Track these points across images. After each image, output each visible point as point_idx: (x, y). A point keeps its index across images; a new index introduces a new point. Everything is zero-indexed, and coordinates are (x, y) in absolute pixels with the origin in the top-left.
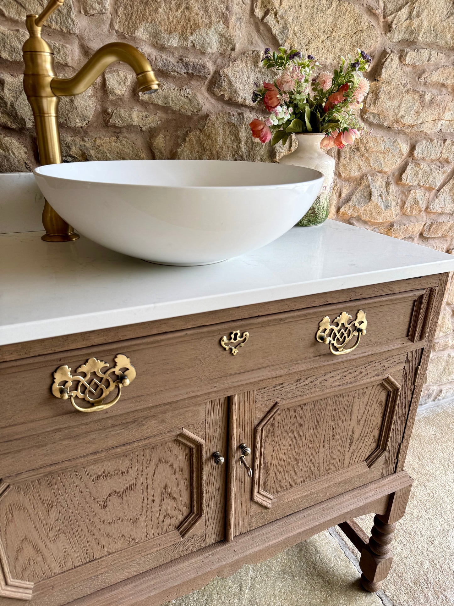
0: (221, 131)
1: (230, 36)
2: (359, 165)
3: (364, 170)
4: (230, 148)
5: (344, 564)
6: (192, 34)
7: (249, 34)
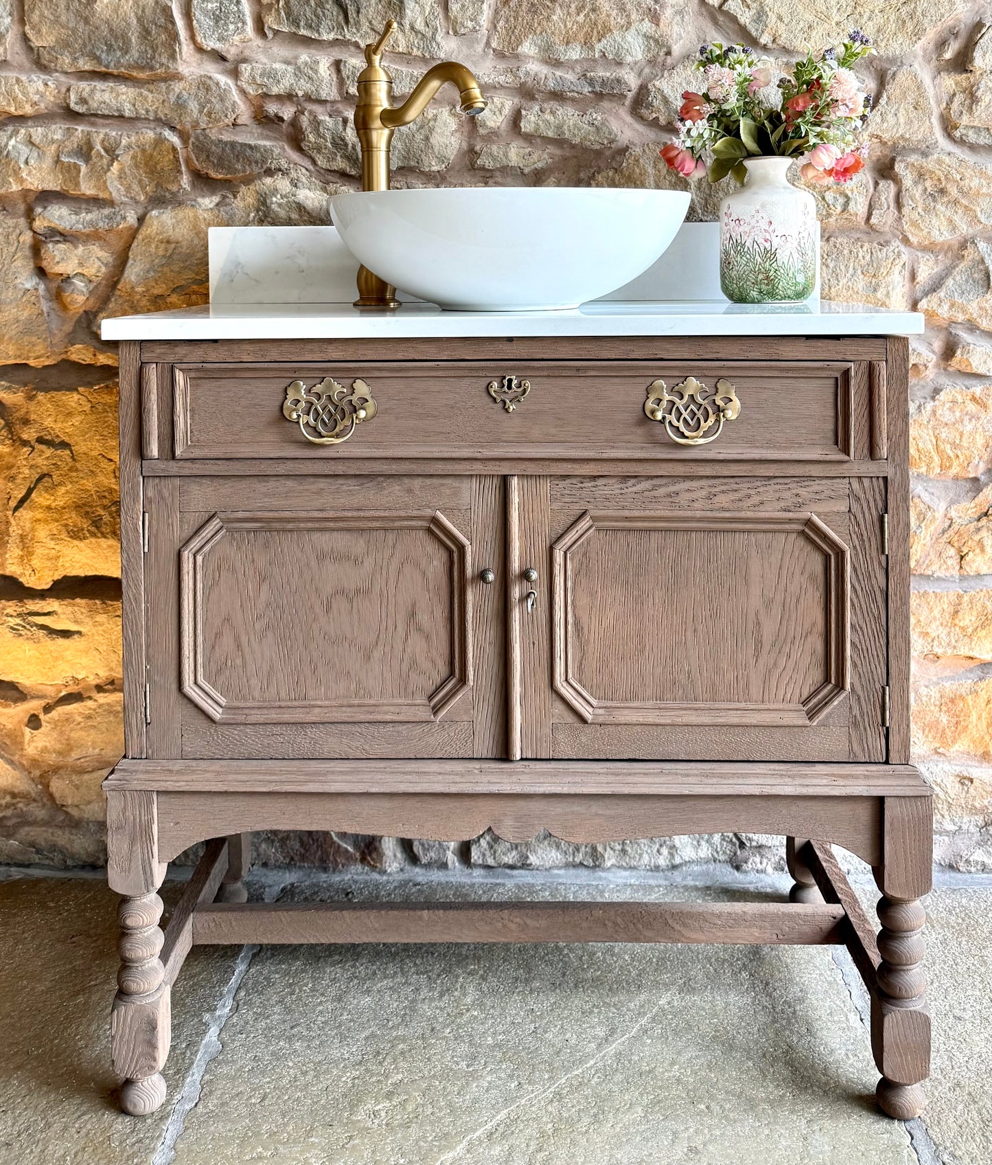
1: (661, 36)
2: (950, 221)
6: (600, 40)
7: (699, 28)
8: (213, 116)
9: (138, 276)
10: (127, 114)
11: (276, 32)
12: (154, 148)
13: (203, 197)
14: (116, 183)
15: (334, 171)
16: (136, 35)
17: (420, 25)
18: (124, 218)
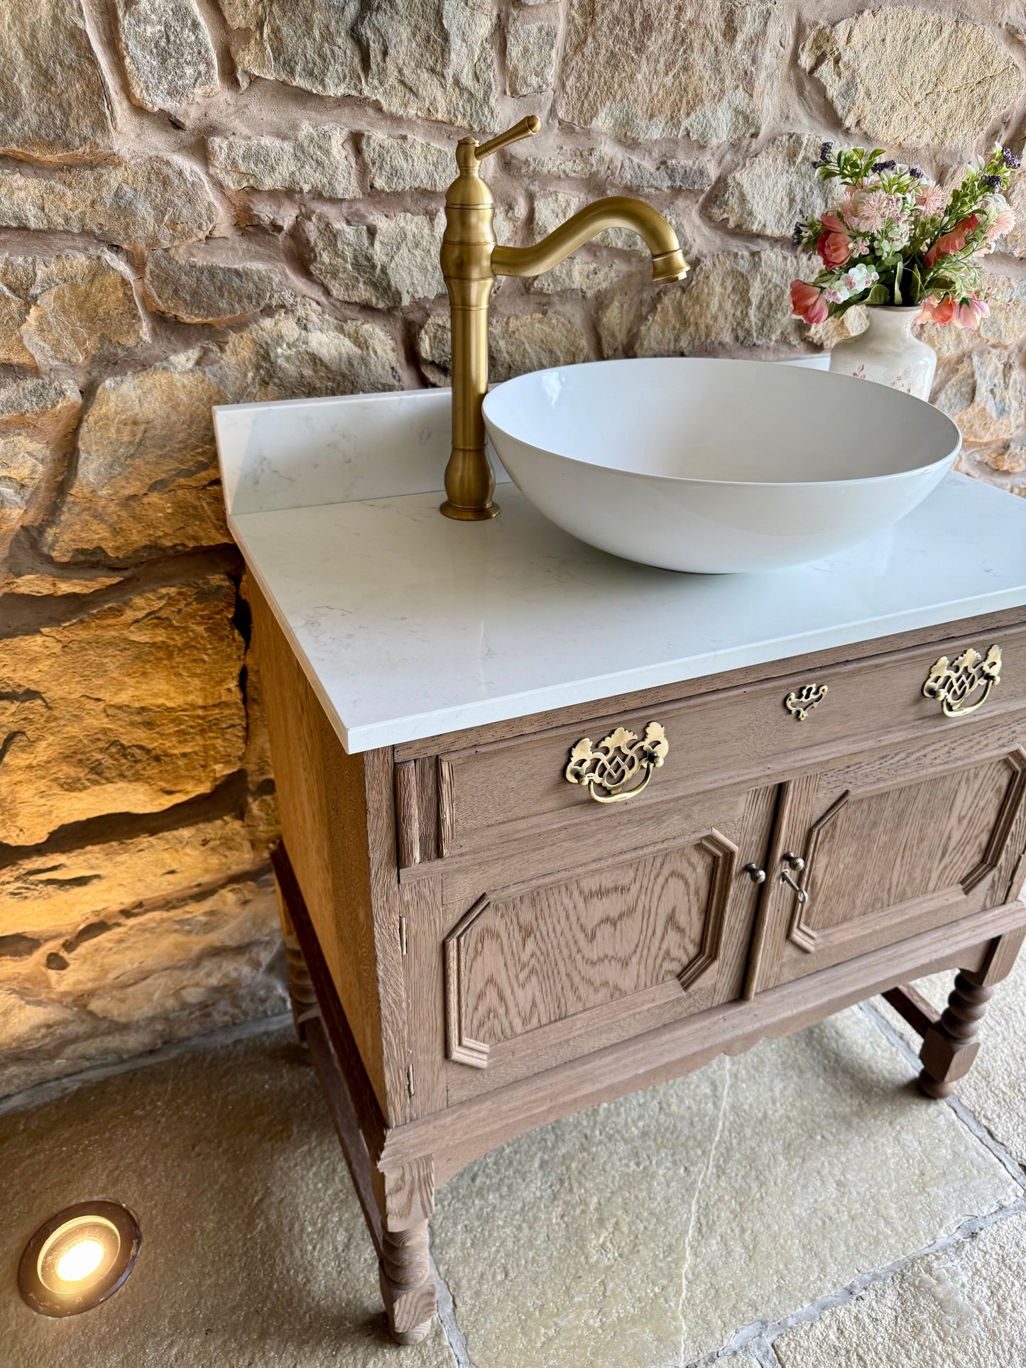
0: (718, 289)
1: (753, 111)
2: (958, 336)
3: (967, 344)
4: (730, 318)
5: (887, 1055)
6: (688, 115)
7: (785, 100)
8: (179, 227)
9: (99, 474)
10: (33, 224)
11: (254, 80)
12: (92, 282)
13: (175, 351)
14: (36, 339)
15: (356, 303)
16: (27, 81)
17: (467, 80)
18: (61, 393)
